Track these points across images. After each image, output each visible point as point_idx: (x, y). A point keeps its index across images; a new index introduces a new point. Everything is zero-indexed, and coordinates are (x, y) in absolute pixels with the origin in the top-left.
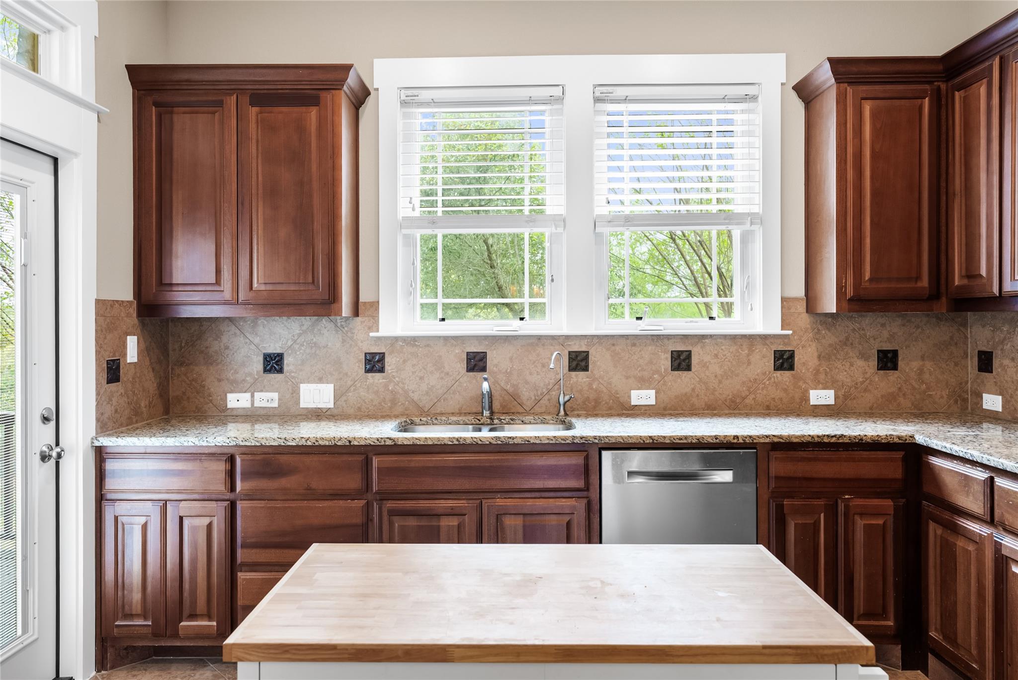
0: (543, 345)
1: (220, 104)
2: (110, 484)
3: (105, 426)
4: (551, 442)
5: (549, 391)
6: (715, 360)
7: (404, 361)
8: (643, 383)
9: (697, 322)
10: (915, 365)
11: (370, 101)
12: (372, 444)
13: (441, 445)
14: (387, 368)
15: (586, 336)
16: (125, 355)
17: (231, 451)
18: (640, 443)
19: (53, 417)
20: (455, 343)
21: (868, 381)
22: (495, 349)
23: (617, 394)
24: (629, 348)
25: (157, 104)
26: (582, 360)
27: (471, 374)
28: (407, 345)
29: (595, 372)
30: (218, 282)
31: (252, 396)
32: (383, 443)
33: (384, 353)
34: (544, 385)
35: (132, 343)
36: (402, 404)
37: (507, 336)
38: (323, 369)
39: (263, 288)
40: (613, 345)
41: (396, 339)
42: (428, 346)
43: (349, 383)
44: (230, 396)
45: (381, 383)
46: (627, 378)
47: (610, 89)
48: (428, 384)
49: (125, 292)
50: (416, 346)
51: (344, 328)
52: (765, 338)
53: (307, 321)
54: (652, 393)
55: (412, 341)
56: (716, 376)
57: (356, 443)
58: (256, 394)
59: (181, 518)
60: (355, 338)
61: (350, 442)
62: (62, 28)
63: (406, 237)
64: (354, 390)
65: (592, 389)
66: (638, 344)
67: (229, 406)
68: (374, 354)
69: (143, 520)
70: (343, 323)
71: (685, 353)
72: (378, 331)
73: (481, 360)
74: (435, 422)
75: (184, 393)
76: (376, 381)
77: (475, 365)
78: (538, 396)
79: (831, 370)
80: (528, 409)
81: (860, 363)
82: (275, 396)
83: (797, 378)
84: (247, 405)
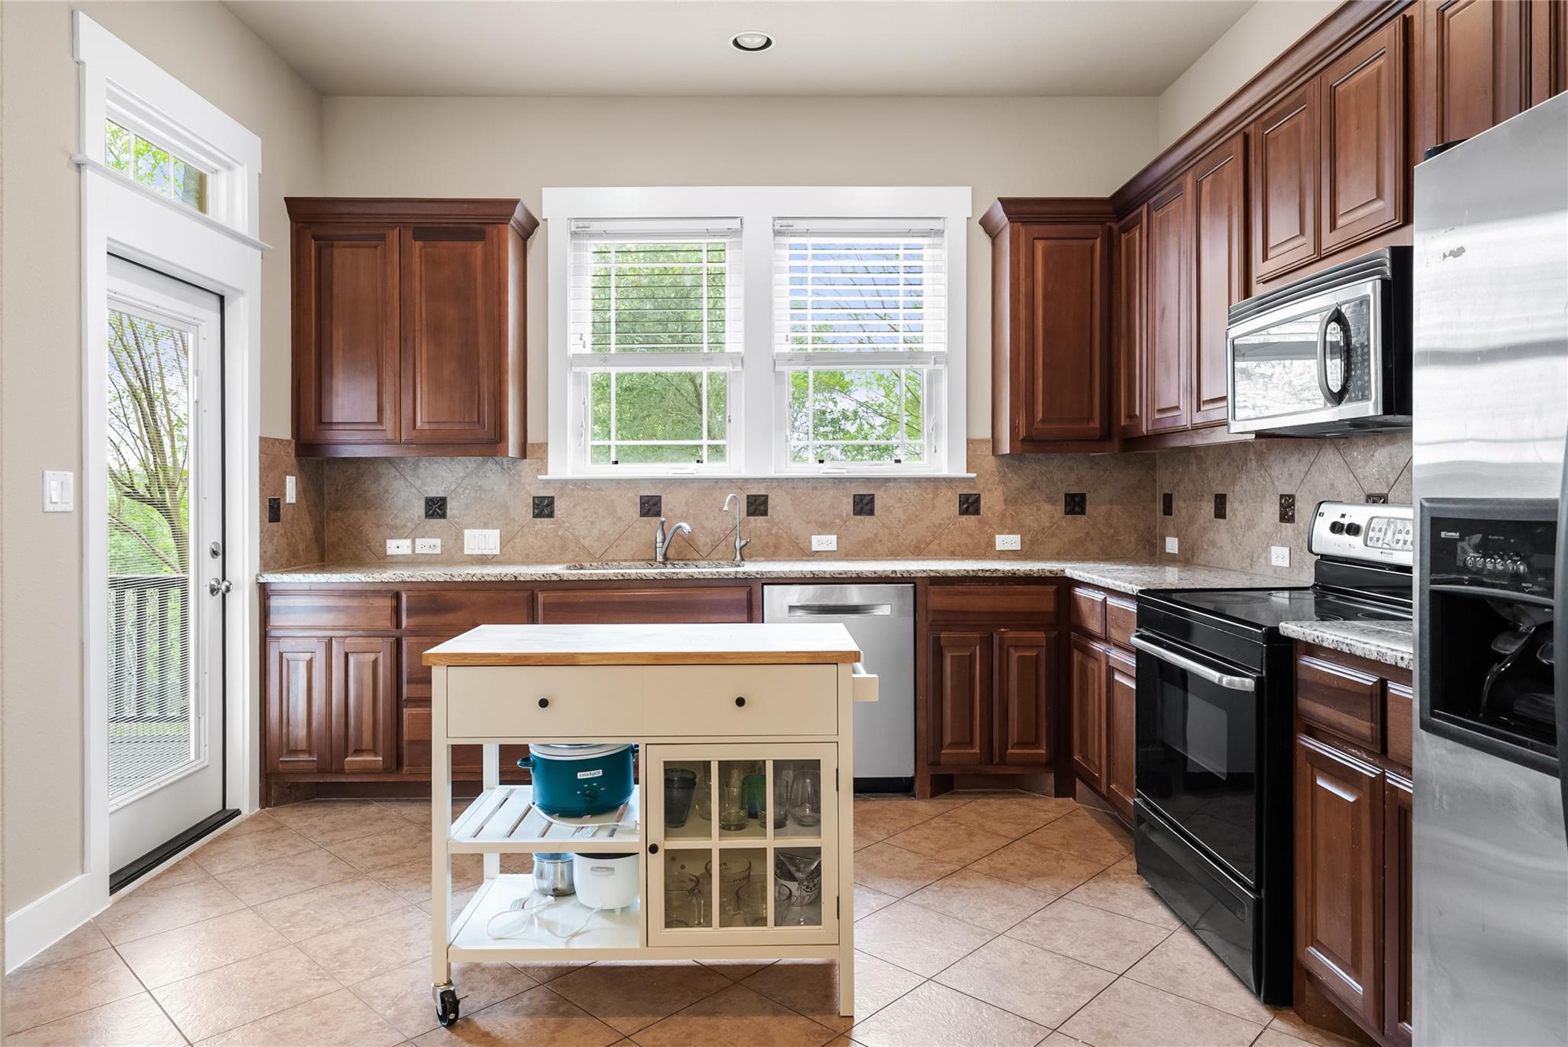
0: (720, 488)
1: (382, 237)
2: (275, 620)
3: (268, 563)
4: (714, 577)
5: (726, 537)
6: (899, 505)
7: (575, 506)
8: (824, 528)
9: (881, 465)
10: (1103, 509)
11: (539, 231)
12: (538, 579)
13: (606, 580)
14: (556, 512)
15: (765, 479)
16: (284, 495)
17: (397, 588)
18: (801, 578)
19: (221, 552)
20: (628, 486)
21: (1055, 526)
22: (669, 493)
23: (798, 539)
24: (810, 491)
25: (316, 238)
26: (761, 505)
27: (645, 518)
28: (577, 488)
29: (774, 517)
30: (380, 421)
31: (413, 542)
32: (548, 579)
33: (553, 497)
34: (722, 530)
35: (291, 482)
36: (572, 550)
37: (683, 479)
38: (488, 514)
39: (426, 427)
40: (794, 488)
41: (566, 482)
42: (599, 489)
43: (517, 528)
44: (389, 542)
45: (550, 529)
46: (808, 523)
47: (790, 222)
48: (600, 529)
49: (284, 432)
50: (587, 489)
51: (510, 470)
52: (949, 481)
53: (471, 462)
54: (834, 538)
55: (583, 484)
56: (899, 521)
57: (522, 579)
58: (417, 540)
59: (347, 655)
60: (522, 481)
61: (516, 577)
62: (229, 168)
63: (577, 375)
64: (522, 536)
65: (771, 534)
66: (819, 488)
67: (389, 552)
68: (542, 498)
69: (308, 656)
70: (510, 466)
71: (867, 498)
72: (547, 474)
73: (655, 504)
74: (606, 567)
75: (340, 539)
76: (545, 526)
77: (649, 510)
78: (715, 542)
79: (1017, 514)
80: (704, 555)
81: (1048, 507)
82: (438, 542)
83: (983, 523)
84: (409, 552)
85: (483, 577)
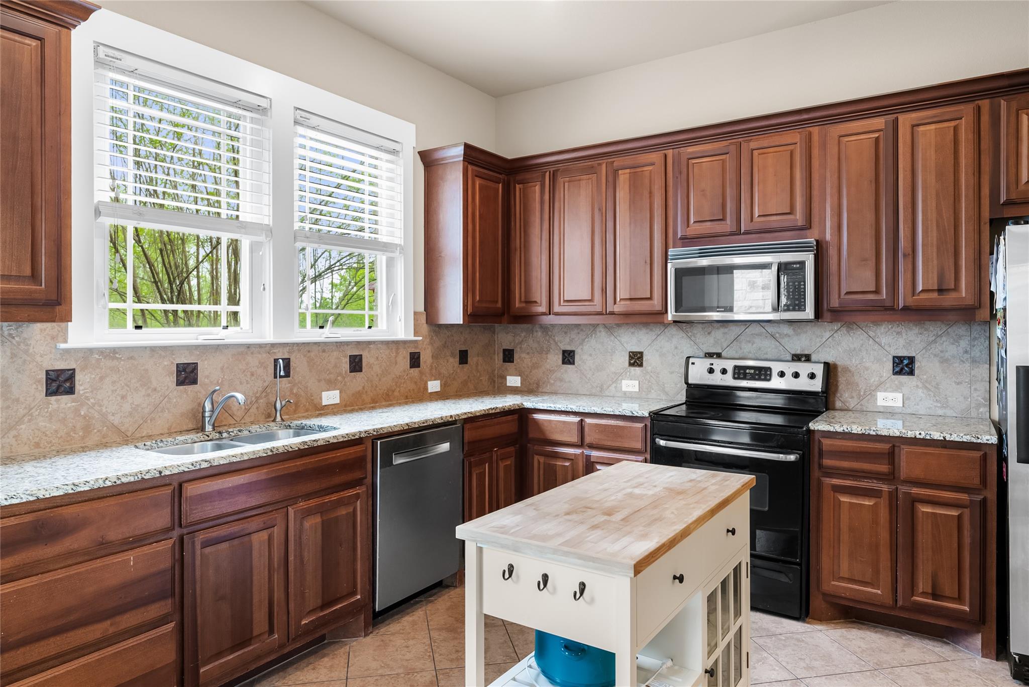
0: (252, 353)
5: (257, 398)
6: (377, 362)
7: (102, 379)
8: (331, 385)
9: (361, 331)
10: (475, 359)
12: (186, 470)
13: (256, 458)
14: (78, 387)
15: (288, 344)
20: (163, 354)
21: (455, 373)
22: (206, 359)
23: (312, 396)
24: (321, 354)
27: (181, 387)
28: (105, 358)
29: (295, 378)
33: (74, 370)
34: (253, 393)
36: (98, 431)
37: (218, 345)
40: (309, 351)
41: (91, 351)
42: (132, 358)
43: (22, 412)
45: (69, 408)
46: (319, 381)
47: (308, 115)
48: (132, 403)
50: (117, 358)
51: (13, 338)
52: (405, 342)
54: (337, 393)
55: (112, 353)
56: (377, 375)
57: (168, 473)
60: (31, 351)
61: (160, 472)
64: (30, 421)
65: (293, 394)
66: (327, 350)
68: (59, 372)
70: (12, 332)
71: (358, 357)
72: (66, 341)
73: (192, 371)
76: (63, 405)
77: (186, 378)
78: (247, 406)
79: (438, 366)
80: (238, 419)
81: (451, 360)
83: (421, 373)
85: (119, 479)
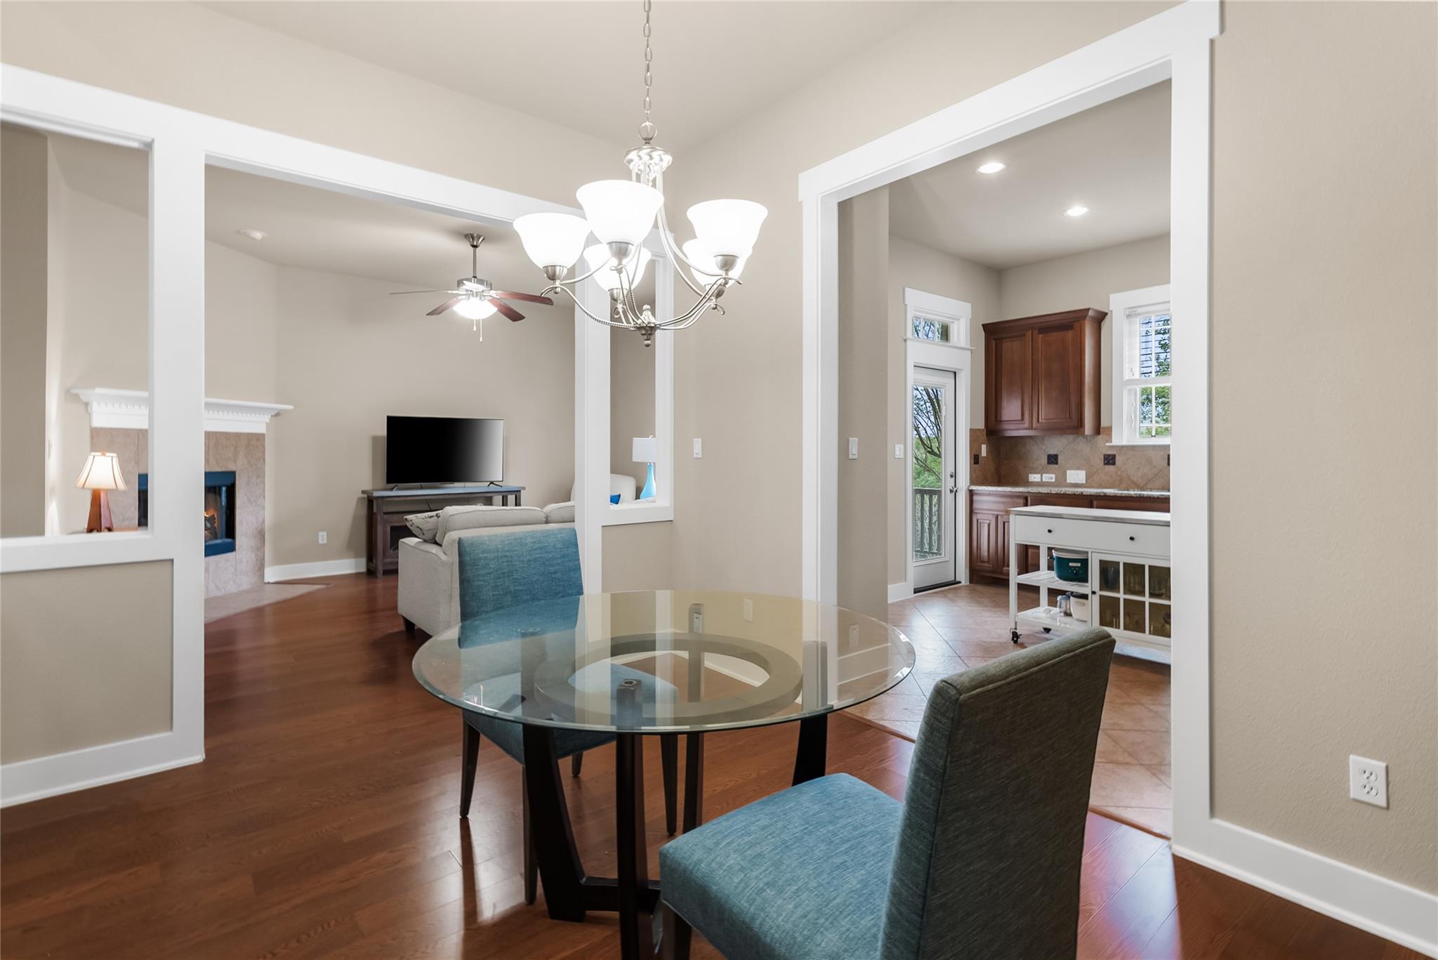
1: (1024, 335)
2: (975, 506)
3: (972, 483)
7: (1127, 460)
11: (1108, 318)
14: (1117, 463)
16: (981, 453)
17: (1026, 495)
19: (954, 476)
20: (1160, 449)
25: (995, 339)
28: (1129, 450)
30: (1022, 419)
31: (1042, 476)
32: (1103, 494)
33: (1115, 455)
35: (984, 447)
36: (1124, 482)
38: (1080, 463)
39: (1044, 421)
41: (1123, 447)
42: (1142, 451)
43: (1095, 470)
44: (1030, 475)
45: (1114, 470)
48: (1142, 472)
49: (981, 425)
50: (1135, 451)
51: (1089, 442)
53: (1071, 437)
55: (1132, 448)
58: (1044, 475)
59: (1004, 523)
60: (1097, 447)
62: (958, 320)
63: (1130, 390)
64: (1098, 474)
67: (1030, 480)
68: (1109, 455)
69: (988, 522)
70: (1088, 439)
72: (1111, 442)
75: (1008, 472)
76: (1110, 469)
82: (1053, 476)
84: (1039, 480)
85: (1065, 492)
